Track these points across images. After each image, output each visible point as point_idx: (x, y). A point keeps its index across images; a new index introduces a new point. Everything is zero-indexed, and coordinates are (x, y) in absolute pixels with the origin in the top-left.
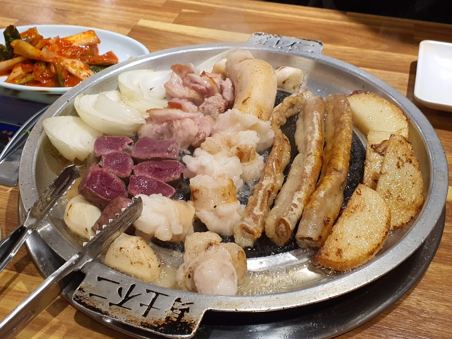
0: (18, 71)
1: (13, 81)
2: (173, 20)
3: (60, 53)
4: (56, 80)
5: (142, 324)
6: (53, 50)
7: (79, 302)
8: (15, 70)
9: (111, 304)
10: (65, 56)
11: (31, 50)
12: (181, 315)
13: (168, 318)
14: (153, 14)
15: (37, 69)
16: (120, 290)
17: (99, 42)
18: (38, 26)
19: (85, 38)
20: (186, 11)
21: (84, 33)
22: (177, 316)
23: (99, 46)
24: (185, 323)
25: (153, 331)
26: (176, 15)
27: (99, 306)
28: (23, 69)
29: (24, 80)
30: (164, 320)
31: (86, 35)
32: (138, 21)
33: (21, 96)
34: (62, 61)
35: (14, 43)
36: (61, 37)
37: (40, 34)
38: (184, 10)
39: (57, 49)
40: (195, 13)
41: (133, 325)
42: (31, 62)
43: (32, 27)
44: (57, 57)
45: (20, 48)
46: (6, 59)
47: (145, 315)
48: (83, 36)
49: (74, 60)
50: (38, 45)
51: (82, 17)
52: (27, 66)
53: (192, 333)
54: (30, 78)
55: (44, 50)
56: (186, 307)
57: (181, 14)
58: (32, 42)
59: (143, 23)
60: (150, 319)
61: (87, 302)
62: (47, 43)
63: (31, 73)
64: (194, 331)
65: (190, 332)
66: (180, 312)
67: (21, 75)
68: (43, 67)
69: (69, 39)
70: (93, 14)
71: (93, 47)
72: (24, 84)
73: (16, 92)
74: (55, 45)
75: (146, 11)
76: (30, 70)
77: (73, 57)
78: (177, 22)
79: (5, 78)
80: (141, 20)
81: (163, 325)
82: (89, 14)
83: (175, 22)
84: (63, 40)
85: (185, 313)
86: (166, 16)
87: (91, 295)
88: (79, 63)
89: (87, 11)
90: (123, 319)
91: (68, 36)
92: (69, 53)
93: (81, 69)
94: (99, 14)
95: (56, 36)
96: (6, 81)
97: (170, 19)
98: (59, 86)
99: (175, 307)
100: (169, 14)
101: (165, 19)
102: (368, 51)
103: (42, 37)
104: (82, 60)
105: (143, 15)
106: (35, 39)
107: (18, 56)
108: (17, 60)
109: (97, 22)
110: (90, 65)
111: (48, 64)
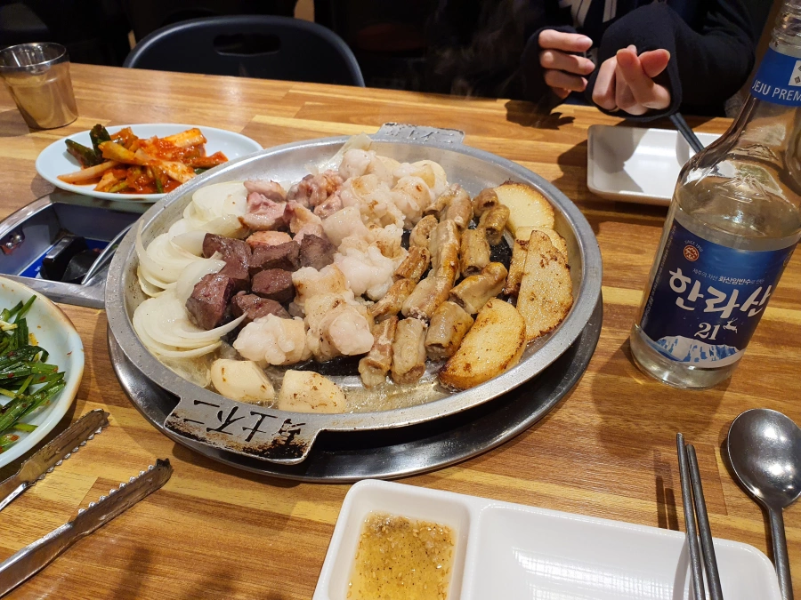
0: (109, 178)
1: (102, 189)
2: (294, 114)
3: (158, 155)
4: (154, 186)
5: (244, 450)
6: (150, 152)
7: (172, 429)
8: (105, 176)
9: (208, 430)
10: (164, 158)
11: (123, 153)
12: (291, 438)
13: (275, 442)
14: (270, 109)
15: (131, 175)
16: (220, 414)
17: (205, 141)
18: (132, 127)
19: (188, 138)
20: (310, 103)
21: (187, 132)
22: (286, 439)
23: (206, 146)
24: (295, 445)
25: (257, 456)
26: (298, 109)
27: (195, 432)
28: (114, 175)
29: (116, 188)
30: (270, 443)
31: (190, 134)
32: (253, 117)
33: (114, 206)
34: (161, 164)
35: (102, 145)
36: (159, 137)
37: (135, 134)
38: (307, 103)
39: (156, 151)
40: (319, 106)
41: (234, 451)
42: (123, 166)
43: (125, 126)
44: (155, 159)
45: (110, 152)
46: (95, 164)
47: (249, 439)
48: (186, 135)
49: (175, 163)
50: (132, 147)
51: (187, 114)
52: (120, 171)
53: (303, 457)
54: (123, 185)
55: (139, 152)
56: (297, 428)
57: (303, 107)
58: (124, 144)
59: (258, 118)
60: (254, 444)
61: (181, 429)
62: (142, 144)
63: (124, 179)
64: (306, 454)
65: (300, 456)
66: (289, 434)
67: (112, 182)
68: (138, 172)
69: (170, 139)
70: (200, 110)
71: (199, 147)
72: (116, 192)
73: (107, 201)
74: (152, 147)
75: (263, 105)
76: (123, 176)
77: (174, 159)
78: (299, 116)
79: (94, 186)
80: (257, 116)
81: (270, 449)
82: (195, 112)
83: (295, 117)
84: (162, 140)
85: (296, 435)
86: (286, 111)
87: (186, 420)
88: (180, 166)
89: (193, 107)
90: (222, 445)
91: (168, 135)
92: (170, 155)
93: (184, 172)
94: (207, 111)
95: (153, 136)
96: (96, 190)
97: (291, 114)
98: (158, 192)
99: (283, 429)
100: (290, 108)
101: (285, 113)
102: (520, 142)
103: (137, 138)
104: (185, 162)
105: (259, 110)
106: (128, 140)
107: (108, 160)
108: (107, 165)
109: (205, 120)
110: (195, 168)
111: (144, 169)
